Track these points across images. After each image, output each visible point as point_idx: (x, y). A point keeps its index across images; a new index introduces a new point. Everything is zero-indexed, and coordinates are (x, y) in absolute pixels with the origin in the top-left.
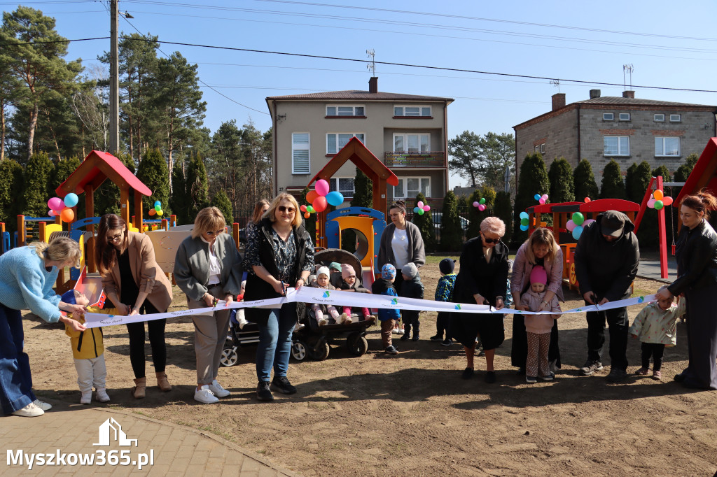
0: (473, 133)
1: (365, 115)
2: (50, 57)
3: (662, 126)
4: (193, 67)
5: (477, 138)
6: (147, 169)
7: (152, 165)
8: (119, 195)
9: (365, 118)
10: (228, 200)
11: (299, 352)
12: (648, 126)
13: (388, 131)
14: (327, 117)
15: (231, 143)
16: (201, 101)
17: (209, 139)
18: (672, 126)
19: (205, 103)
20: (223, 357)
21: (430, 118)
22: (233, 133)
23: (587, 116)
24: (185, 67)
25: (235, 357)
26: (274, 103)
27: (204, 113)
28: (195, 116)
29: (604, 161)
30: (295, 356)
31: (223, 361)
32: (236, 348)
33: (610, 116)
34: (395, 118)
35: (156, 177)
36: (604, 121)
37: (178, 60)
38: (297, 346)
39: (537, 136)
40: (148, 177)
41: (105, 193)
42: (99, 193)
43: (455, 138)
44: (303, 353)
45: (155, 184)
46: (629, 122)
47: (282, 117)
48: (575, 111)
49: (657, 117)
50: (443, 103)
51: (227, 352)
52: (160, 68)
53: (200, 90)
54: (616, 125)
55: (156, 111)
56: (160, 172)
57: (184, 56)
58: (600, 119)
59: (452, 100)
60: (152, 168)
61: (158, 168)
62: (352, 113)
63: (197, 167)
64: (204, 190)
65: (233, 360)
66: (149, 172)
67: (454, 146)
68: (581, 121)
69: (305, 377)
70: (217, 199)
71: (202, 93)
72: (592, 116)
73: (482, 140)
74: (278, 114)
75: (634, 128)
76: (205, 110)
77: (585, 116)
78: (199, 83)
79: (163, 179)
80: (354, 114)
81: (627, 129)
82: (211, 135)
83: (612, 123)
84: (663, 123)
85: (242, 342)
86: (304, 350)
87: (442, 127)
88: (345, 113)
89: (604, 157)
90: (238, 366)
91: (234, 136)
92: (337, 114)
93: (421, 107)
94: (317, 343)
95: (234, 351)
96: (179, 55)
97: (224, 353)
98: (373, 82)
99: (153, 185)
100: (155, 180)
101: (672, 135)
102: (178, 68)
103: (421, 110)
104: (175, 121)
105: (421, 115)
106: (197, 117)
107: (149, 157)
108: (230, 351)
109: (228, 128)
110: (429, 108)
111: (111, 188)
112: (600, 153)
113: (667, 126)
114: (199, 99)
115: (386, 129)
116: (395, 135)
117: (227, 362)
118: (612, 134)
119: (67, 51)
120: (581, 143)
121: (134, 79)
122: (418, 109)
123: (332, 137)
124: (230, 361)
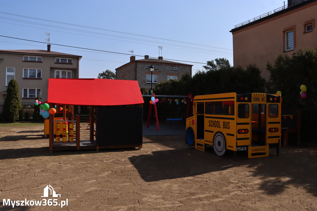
0: (110, 71)
1: (42, 61)
3: (170, 71)
5: (112, 73)
9: (41, 62)
12: (165, 71)
13: (52, 69)
14: (24, 61)
18: (174, 72)
21: (71, 64)
23: (140, 66)
29: (146, 85)
34: (55, 63)
36: (147, 68)
39: (123, 74)
46: (157, 69)
47: (1, 59)
48: (135, 64)
49: (168, 68)
50: (78, 58)
58: (145, 67)
59: (81, 57)
62: (36, 60)
68: (137, 68)
72: (142, 66)
73: (114, 74)
75: (159, 72)
77: (139, 66)
80: (37, 61)
81: (156, 72)
84: (171, 70)
87: (77, 68)
88: (32, 59)
89: (146, 83)
92: (29, 60)
98: (49, 46)
101: (175, 75)
103: (67, 60)
105: (67, 62)
110: (71, 60)
112: (145, 81)
113: (172, 72)
115: (51, 68)
116: (56, 71)
118: (150, 74)
120: (137, 77)
122: (66, 60)
123: (26, 70)
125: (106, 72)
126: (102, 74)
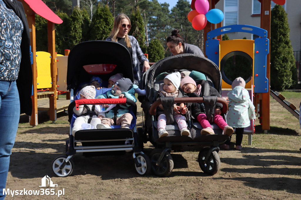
6: (98, 21)
7: (101, 17)
8: (76, 42)
10: (161, 46)
11: (140, 165)
15: (185, 14)
17: (168, 11)
20: (56, 166)
25: (69, 167)
30: (138, 169)
31: (56, 170)
32: (69, 157)
35: (105, 27)
38: (140, 158)
40: (98, 27)
41: (66, 39)
42: (62, 40)
44: (145, 167)
45: (104, 33)
51: (61, 161)
56: (108, 24)
60: (102, 20)
61: (106, 20)
63: (136, 19)
64: (142, 38)
65: (67, 171)
66: (99, 23)
70: (152, 45)
85: (77, 151)
86: (145, 164)
90: (72, 177)
94: (160, 156)
97: (57, 162)
99: (102, 34)
100: (104, 30)
107: (99, 12)
108: (64, 159)
111: (71, 36)
117: (60, 172)
124: (64, 170)
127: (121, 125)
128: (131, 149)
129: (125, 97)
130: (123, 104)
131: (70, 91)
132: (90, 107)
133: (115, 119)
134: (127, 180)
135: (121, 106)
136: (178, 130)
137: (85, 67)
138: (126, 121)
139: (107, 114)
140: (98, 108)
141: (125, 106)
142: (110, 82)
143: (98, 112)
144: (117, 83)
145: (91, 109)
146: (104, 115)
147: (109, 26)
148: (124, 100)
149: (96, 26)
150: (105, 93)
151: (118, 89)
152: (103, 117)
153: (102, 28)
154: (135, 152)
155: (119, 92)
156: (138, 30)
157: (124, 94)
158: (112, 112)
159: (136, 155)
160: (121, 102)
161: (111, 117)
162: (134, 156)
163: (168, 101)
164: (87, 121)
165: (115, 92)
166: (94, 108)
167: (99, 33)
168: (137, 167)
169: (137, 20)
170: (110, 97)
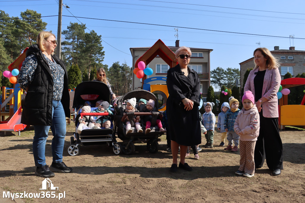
0: (221, 68)
2: (38, 30)
4: (100, 36)
5: (223, 70)
6: (71, 73)
7: (74, 71)
12: (302, 62)
15: (117, 71)
16: (102, 51)
17: (108, 70)
19: (104, 52)
20: (70, 150)
21: (202, 58)
22: (118, 67)
24: (96, 36)
25: (77, 150)
26: (133, 51)
27: (103, 56)
28: (100, 57)
30: (115, 151)
31: (69, 152)
32: (77, 145)
33: (284, 58)
35: (75, 76)
36: (281, 60)
37: (93, 33)
38: (116, 145)
40: (72, 77)
43: (213, 70)
44: (119, 150)
45: (75, 80)
46: (293, 60)
47: (137, 56)
50: (208, 51)
51: (72, 147)
52: (85, 36)
53: (102, 46)
54: (286, 61)
55: (83, 54)
56: (77, 75)
57: (96, 32)
59: (212, 50)
60: (74, 72)
61: (76, 73)
65: (76, 152)
66: (72, 75)
67: (213, 74)
69: (116, 163)
71: (103, 48)
73: (225, 71)
74: (135, 55)
75: (295, 63)
76: (104, 55)
78: (102, 43)
79: (78, 78)
81: (292, 63)
82: (109, 68)
83: (285, 60)
85: (81, 142)
86: (119, 148)
87: (208, 62)
90: (79, 156)
91: (118, 68)
93: (198, 53)
94: (127, 144)
95: (76, 146)
96: (93, 32)
97: (70, 148)
98: (177, 42)
99: (74, 80)
100: (75, 78)
102: (93, 37)
104: (92, 60)
105: (198, 56)
106: (101, 58)
107: (73, 68)
108: (74, 146)
109: (116, 65)
110: (202, 54)
114: (102, 50)
117: (72, 153)
118: (285, 65)
119: (46, 28)
121: (75, 42)
122: (197, 54)
123: (159, 66)
124: (74, 152)
125: (217, 70)
126: (213, 71)
127: (105, 127)
128: (111, 140)
129: (108, 112)
130: (106, 116)
131: (74, 109)
132: (88, 117)
133: (101, 124)
134: (110, 157)
135: (105, 117)
136: (136, 130)
137: (82, 96)
138: (108, 125)
139: (97, 121)
140: (92, 118)
141: (107, 117)
142: (97, 104)
143: (92, 120)
144: (101, 104)
145: (88, 119)
146: (95, 122)
147: (78, 76)
148: (108, 113)
149: (70, 75)
150: (95, 110)
151: (102, 107)
152: (95, 123)
153: (74, 77)
154: (113, 142)
155: (103, 109)
156: (95, 79)
157: (107, 110)
158: (100, 120)
159: (114, 144)
160: (106, 114)
161: (100, 123)
162: (113, 144)
163: (131, 114)
164: (86, 125)
165: (101, 110)
166: (90, 118)
167: (72, 80)
168: (115, 150)
169: (94, 73)
170: (99, 112)
